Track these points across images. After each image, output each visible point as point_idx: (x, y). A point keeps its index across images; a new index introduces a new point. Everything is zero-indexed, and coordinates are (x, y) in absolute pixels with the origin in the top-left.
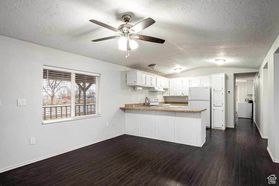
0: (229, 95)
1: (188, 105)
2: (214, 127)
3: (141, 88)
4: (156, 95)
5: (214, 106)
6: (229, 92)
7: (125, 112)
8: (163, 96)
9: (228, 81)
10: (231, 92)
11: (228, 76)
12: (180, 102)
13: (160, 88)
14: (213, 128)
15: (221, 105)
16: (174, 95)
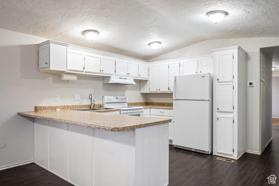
0: (250, 89)
1: (172, 109)
2: (218, 153)
3: (75, 78)
4: (125, 91)
5: (218, 112)
6: (251, 84)
7: (34, 122)
8: (141, 93)
9: (250, 63)
10: (254, 85)
11: (249, 54)
12: (168, 103)
13: (126, 79)
14: (216, 154)
15: (231, 109)
16: (156, 91)
